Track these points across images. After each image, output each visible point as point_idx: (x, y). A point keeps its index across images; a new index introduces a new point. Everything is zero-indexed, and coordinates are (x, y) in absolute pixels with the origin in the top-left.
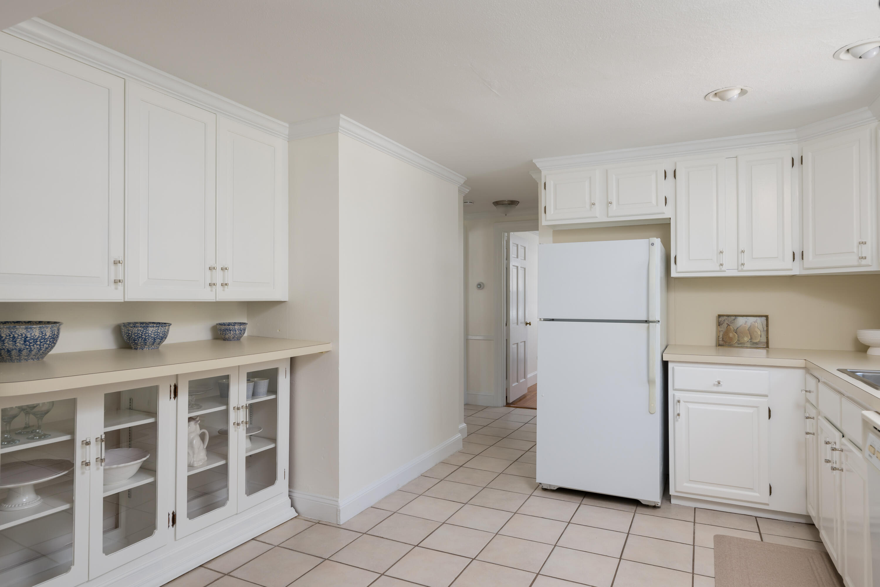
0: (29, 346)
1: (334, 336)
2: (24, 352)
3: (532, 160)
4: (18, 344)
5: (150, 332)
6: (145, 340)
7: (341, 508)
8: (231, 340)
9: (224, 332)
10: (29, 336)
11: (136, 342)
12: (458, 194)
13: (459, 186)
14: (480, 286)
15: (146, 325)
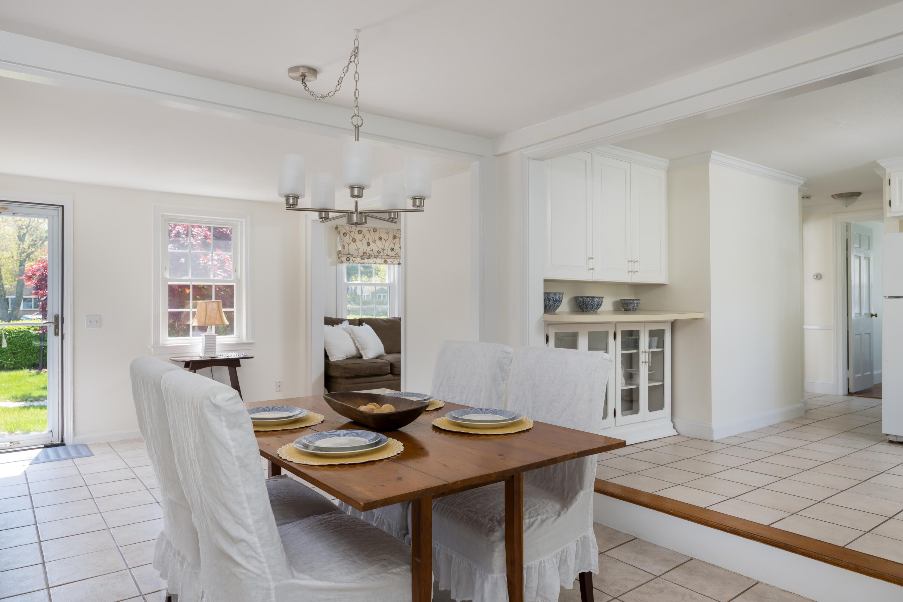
0: (554, 304)
1: (707, 307)
2: (552, 307)
3: (876, 161)
4: (550, 302)
5: (596, 301)
6: (593, 305)
7: (714, 429)
8: (631, 310)
9: (627, 305)
10: (555, 298)
11: (588, 307)
12: (799, 191)
13: (799, 186)
14: (818, 277)
15: (594, 298)
